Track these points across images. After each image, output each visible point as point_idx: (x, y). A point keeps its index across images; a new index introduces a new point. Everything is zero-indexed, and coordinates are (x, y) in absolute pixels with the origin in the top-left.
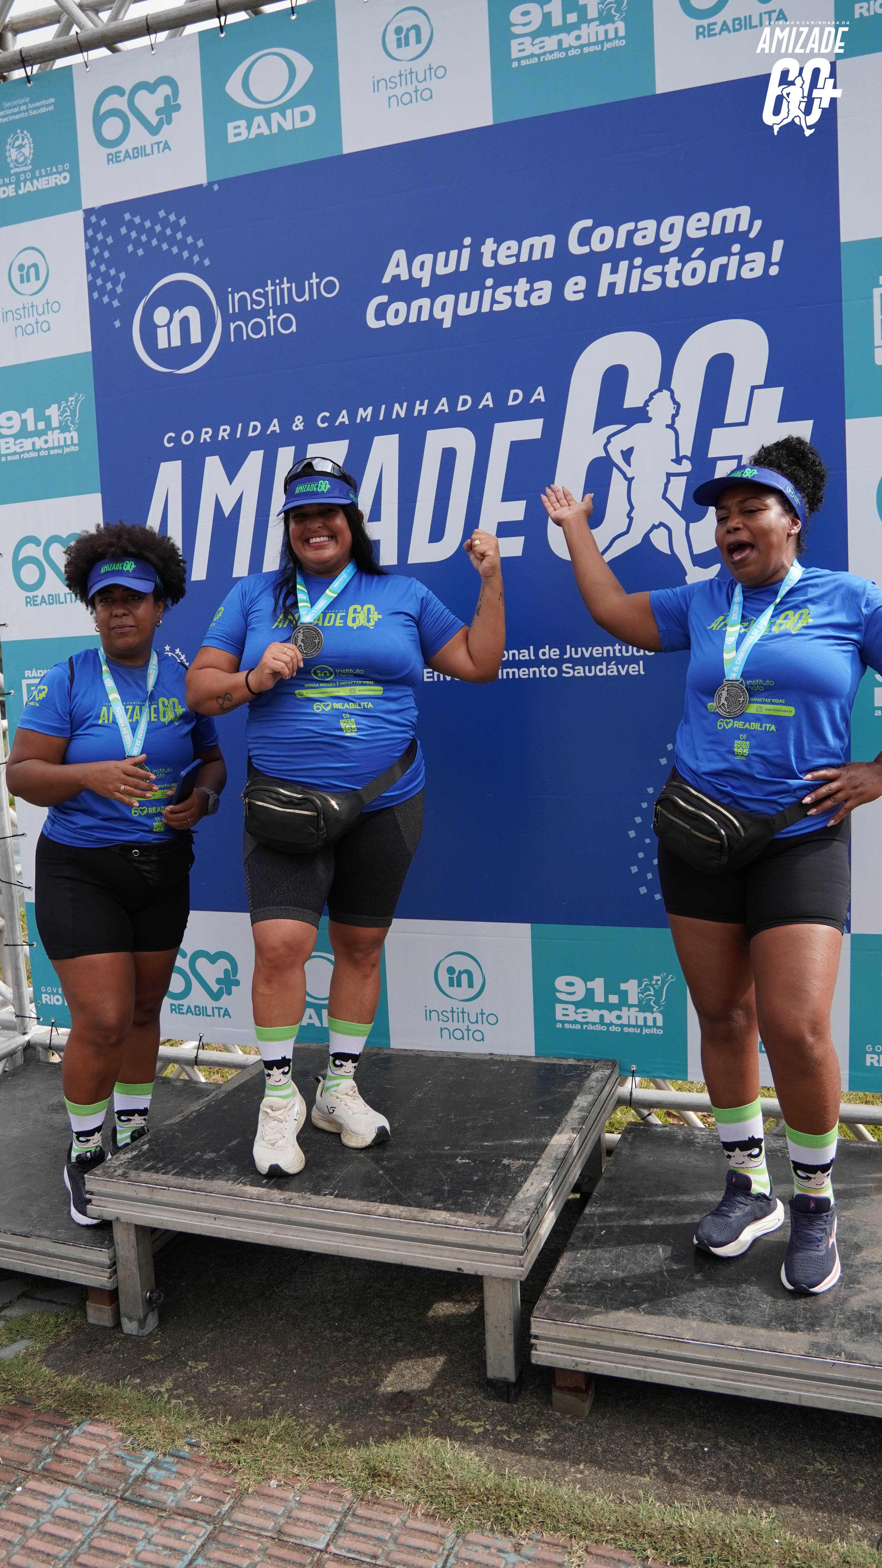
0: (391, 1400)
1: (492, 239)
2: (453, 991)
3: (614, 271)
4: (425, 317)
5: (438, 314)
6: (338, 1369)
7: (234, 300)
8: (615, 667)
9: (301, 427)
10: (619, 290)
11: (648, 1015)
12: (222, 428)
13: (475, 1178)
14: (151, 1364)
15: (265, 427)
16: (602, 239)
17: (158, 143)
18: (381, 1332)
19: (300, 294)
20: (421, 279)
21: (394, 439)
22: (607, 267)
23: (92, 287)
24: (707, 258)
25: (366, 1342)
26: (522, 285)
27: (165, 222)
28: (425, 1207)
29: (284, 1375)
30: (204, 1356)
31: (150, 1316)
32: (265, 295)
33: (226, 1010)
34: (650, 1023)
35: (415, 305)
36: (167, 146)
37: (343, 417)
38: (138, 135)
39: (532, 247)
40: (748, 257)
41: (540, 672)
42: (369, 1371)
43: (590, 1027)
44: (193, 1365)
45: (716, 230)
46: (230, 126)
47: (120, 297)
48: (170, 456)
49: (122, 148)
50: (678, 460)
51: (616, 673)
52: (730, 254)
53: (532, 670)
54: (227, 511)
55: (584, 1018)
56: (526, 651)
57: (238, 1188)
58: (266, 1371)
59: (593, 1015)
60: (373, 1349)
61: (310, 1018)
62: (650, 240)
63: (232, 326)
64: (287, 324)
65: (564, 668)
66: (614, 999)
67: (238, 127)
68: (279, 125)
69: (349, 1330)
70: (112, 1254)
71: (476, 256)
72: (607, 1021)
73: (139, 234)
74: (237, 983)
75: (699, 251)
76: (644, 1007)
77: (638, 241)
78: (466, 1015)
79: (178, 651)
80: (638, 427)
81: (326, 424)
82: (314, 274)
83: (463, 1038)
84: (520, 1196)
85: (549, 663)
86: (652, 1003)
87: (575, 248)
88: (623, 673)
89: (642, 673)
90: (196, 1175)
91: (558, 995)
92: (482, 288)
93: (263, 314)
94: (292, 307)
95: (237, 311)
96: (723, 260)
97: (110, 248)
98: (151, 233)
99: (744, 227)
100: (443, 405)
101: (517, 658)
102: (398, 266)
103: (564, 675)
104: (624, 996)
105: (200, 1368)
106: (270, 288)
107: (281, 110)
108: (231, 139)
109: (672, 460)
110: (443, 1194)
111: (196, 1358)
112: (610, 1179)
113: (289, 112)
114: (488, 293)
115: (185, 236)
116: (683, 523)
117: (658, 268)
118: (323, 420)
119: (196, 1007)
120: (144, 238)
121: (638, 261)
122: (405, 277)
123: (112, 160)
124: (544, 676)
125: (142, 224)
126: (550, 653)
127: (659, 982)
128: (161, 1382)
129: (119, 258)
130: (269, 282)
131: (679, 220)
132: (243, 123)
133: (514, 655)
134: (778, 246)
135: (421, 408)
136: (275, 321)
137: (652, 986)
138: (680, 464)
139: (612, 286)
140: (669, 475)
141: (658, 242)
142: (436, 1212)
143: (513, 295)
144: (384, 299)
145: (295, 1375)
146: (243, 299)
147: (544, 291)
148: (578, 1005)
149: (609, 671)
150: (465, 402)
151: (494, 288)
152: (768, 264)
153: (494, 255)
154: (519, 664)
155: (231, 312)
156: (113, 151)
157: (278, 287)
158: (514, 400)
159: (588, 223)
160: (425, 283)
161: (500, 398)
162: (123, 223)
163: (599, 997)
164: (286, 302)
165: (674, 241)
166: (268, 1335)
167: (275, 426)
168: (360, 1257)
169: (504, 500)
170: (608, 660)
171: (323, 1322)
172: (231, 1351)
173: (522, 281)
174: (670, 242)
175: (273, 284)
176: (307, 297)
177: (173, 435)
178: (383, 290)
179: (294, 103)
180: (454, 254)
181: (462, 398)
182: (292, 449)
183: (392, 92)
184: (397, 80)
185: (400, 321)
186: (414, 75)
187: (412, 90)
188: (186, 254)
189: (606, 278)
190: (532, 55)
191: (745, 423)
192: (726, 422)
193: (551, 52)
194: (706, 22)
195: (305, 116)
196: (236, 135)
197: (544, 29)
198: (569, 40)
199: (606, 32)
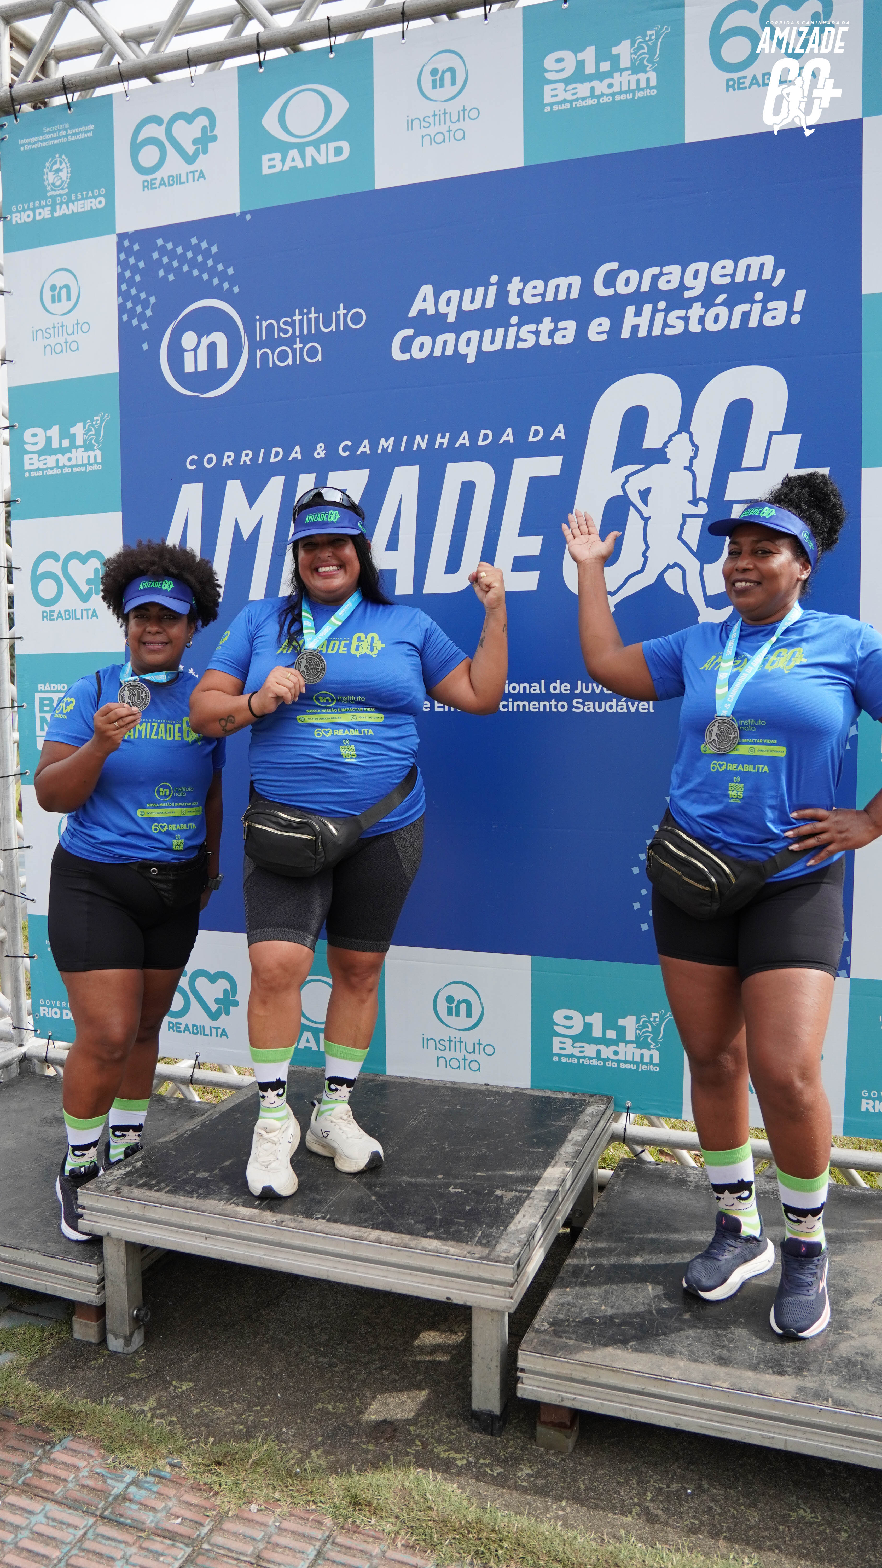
0: (375, 1428)
1: (518, 278)
2: (451, 1020)
3: (638, 313)
4: (449, 351)
5: (462, 350)
6: (322, 1395)
7: (261, 328)
8: (625, 704)
9: (322, 455)
10: (642, 333)
11: (646, 1052)
12: (244, 452)
13: (468, 1208)
14: (135, 1382)
15: (287, 453)
16: (627, 282)
17: (193, 172)
18: (367, 1358)
19: (327, 324)
20: (447, 314)
21: (415, 470)
22: (631, 310)
23: (122, 309)
24: (730, 304)
25: (351, 1369)
26: (547, 324)
27: (197, 249)
28: (417, 1235)
29: (268, 1399)
30: (189, 1376)
31: (136, 1334)
32: (292, 324)
33: (224, 1030)
34: (647, 1059)
35: (440, 339)
36: (202, 175)
37: (365, 447)
38: (174, 164)
39: (558, 287)
40: (770, 305)
41: (550, 706)
42: (353, 1398)
43: (587, 1062)
44: (177, 1385)
45: (739, 278)
46: (265, 158)
47: (149, 321)
48: (192, 478)
49: (158, 175)
50: (695, 502)
51: (625, 710)
52: (753, 302)
53: (542, 704)
54: (246, 534)
55: (581, 1052)
56: (537, 685)
57: (230, 1208)
58: (251, 1394)
59: (590, 1050)
60: (358, 1377)
61: (308, 1041)
62: (675, 284)
63: (259, 353)
64: (312, 353)
65: (574, 703)
66: (611, 1034)
67: (273, 159)
68: (313, 159)
69: (335, 1356)
70: (101, 1270)
71: (503, 294)
72: (603, 1056)
73: (171, 260)
74: (236, 1004)
75: (722, 297)
76: (641, 1043)
77: (662, 285)
78: (463, 1045)
79: (191, 671)
80: (656, 468)
81: (348, 453)
82: (342, 305)
83: (459, 1067)
84: (512, 1227)
85: (560, 697)
86: (649, 1040)
87: (600, 290)
88: (633, 710)
89: (652, 711)
90: (189, 1194)
91: (556, 1027)
92: (507, 326)
93: (290, 342)
94: (318, 336)
95: (264, 338)
96: (746, 307)
97: (141, 272)
98: (182, 259)
99: (767, 275)
100: (464, 439)
101: (528, 692)
102: (425, 300)
103: (574, 710)
104: (621, 1031)
105: (184, 1388)
106: (297, 318)
107: (316, 144)
108: (266, 171)
109: (689, 502)
110: (435, 1222)
111: (180, 1378)
112: (601, 1215)
113: (323, 147)
114: (512, 331)
115: (216, 263)
116: (698, 564)
117: (682, 313)
118: (345, 449)
119: (193, 1026)
120: (175, 264)
121: (662, 305)
122: (431, 311)
123: (147, 187)
124: (554, 710)
125: (174, 250)
126: (560, 687)
127: (657, 1020)
128: (145, 1400)
129: (150, 282)
130: (297, 311)
131: (703, 266)
132: (278, 156)
133: (525, 688)
134: (801, 295)
135: (442, 440)
136: (302, 349)
137: (650, 1022)
138: (696, 505)
139: (635, 328)
140: (685, 516)
141: (682, 287)
142: (428, 1240)
143: (537, 333)
144: (410, 332)
145: (279, 1399)
146: (270, 327)
147: (568, 331)
148: (575, 1039)
149: (619, 708)
150: (486, 437)
151: (519, 325)
152: (790, 312)
153: (520, 294)
154: (530, 698)
155: (258, 339)
156: (149, 178)
157: (305, 317)
158: (534, 437)
159: (614, 266)
160: (451, 319)
161: (521, 434)
162: (155, 248)
163: (597, 1032)
164: (313, 332)
165: (698, 287)
166: (254, 1358)
167: (297, 453)
168: (350, 1282)
169: (521, 534)
171: (309, 1347)
172: (216, 1372)
173: (547, 320)
174: (694, 288)
175: (301, 313)
176: (333, 327)
177: (196, 458)
178: (409, 323)
179: (328, 138)
180: (480, 291)
181: (483, 432)
182: (313, 476)
183: (426, 131)
184: (431, 119)
185: (424, 354)
186: (448, 116)
187: (445, 130)
188: (216, 281)
189: (630, 321)
190: (565, 101)
191: (763, 468)
192: (743, 466)
193: (583, 99)
194: (736, 76)
195: (339, 151)
196: (270, 167)
197: (577, 76)
198: (601, 87)
199: (638, 81)
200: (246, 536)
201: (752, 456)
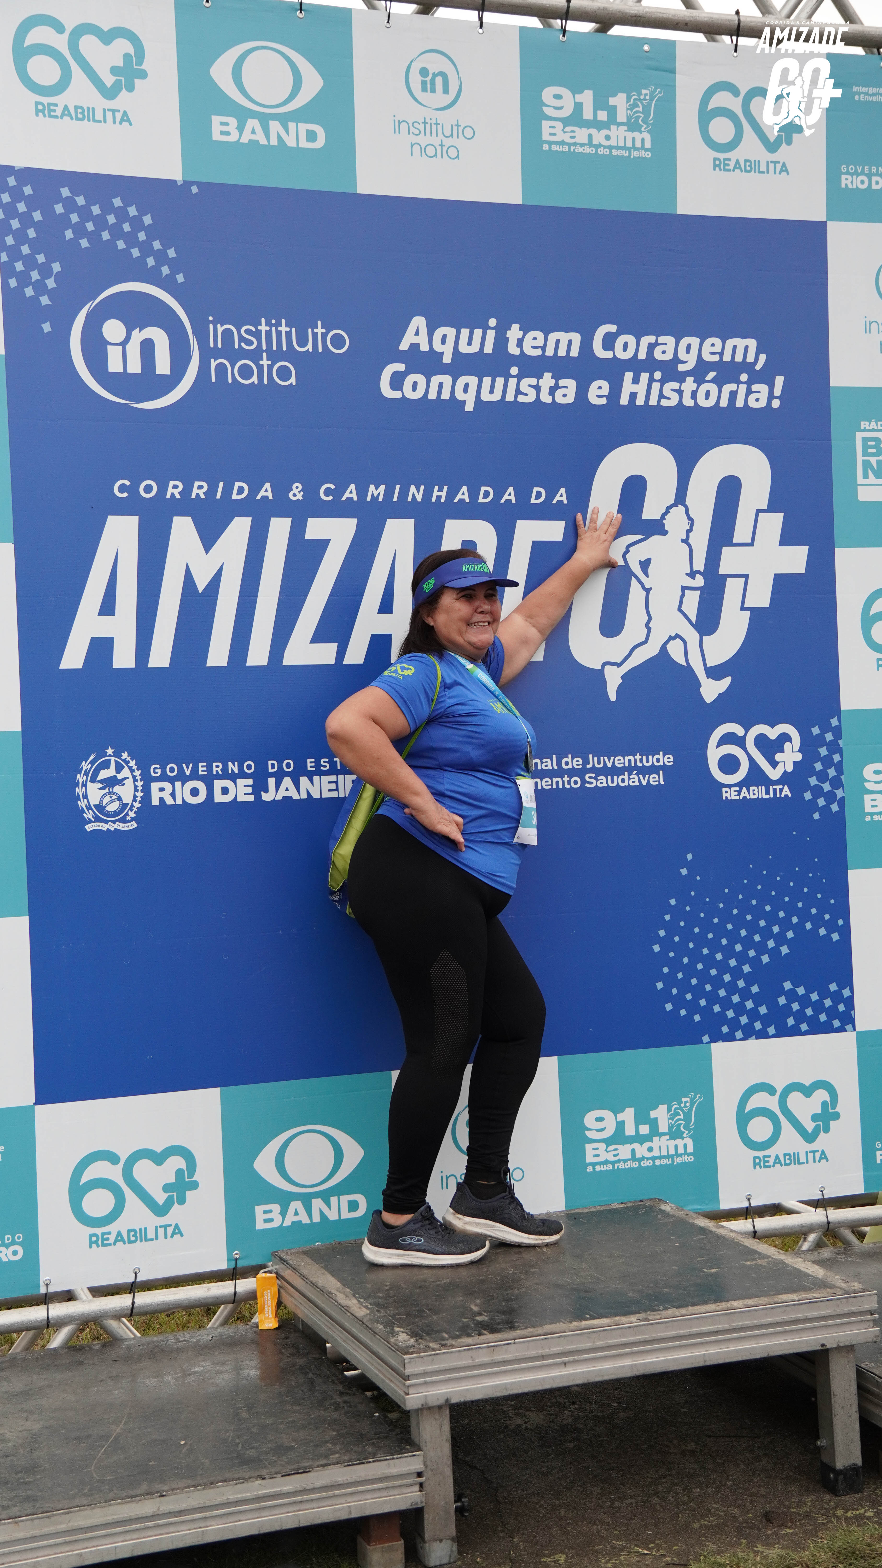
1: (518, 326)
3: (636, 381)
5: (460, 395)
7: (216, 332)
8: (636, 777)
9: (300, 497)
10: (640, 401)
11: (680, 1143)
12: (197, 483)
15: (254, 491)
16: (625, 347)
17: (113, 111)
19: (302, 342)
20: (443, 353)
21: (410, 523)
22: (629, 376)
24: (719, 382)
26: (547, 381)
27: (122, 215)
33: (177, 1226)
34: (681, 1151)
35: (436, 380)
36: (127, 119)
37: (351, 492)
38: (82, 92)
39: (558, 341)
40: (755, 387)
41: (563, 782)
43: (622, 1166)
45: (727, 358)
46: (216, 120)
47: (51, 294)
48: (122, 509)
49: (59, 100)
50: (692, 574)
51: (637, 783)
52: (739, 382)
53: (554, 780)
54: (201, 585)
55: (615, 1155)
56: (549, 760)
59: (624, 1151)
62: (669, 356)
63: (213, 364)
64: (284, 373)
65: (587, 779)
66: (644, 1129)
67: (226, 124)
68: (279, 137)
71: (501, 341)
72: (638, 1155)
73: (83, 220)
74: (197, 1185)
75: (712, 375)
76: (674, 1134)
77: (658, 355)
79: (125, 755)
81: (330, 498)
82: (319, 323)
85: (572, 772)
86: (682, 1128)
87: (599, 351)
88: (644, 783)
89: (662, 783)
91: (588, 1133)
92: (507, 376)
93: (255, 356)
94: (291, 355)
95: (220, 346)
96: (733, 387)
97: (34, 226)
98: (100, 222)
99: (750, 359)
100: (463, 494)
101: (539, 768)
102: (417, 333)
103: (587, 785)
104: (654, 1123)
106: (263, 328)
107: (284, 119)
108: (217, 136)
109: (687, 574)
113: (292, 126)
114: (513, 382)
115: (151, 237)
116: (698, 636)
117: (676, 385)
118: (328, 492)
119: (129, 1231)
120: (90, 226)
121: (658, 375)
122: (425, 347)
123: (43, 112)
124: (567, 786)
125: (86, 208)
126: (573, 762)
127: (687, 1105)
129: (51, 243)
130: (263, 320)
131: (695, 341)
132: (233, 122)
134: (779, 381)
135: (440, 494)
136: (270, 367)
137: (681, 1109)
138: (694, 578)
139: (633, 396)
140: (684, 588)
143: (538, 388)
144: (401, 367)
146: (227, 334)
147: (568, 390)
148: (608, 1142)
149: (631, 781)
150: (488, 494)
151: (520, 377)
152: (771, 397)
153: (520, 343)
154: (542, 774)
155: (212, 345)
156: (44, 100)
157: (274, 329)
158: (536, 499)
159: (613, 328)
160: (447, 359)
161: (523, 494)
162: (59, 199)
163: (630, 1131)
164: (284, 349)
165: (689, 362)
167: (266, 491)
170: (630, 770)
173: (548, 376)
174: (687, 362)
175: (268, 323)
176: (310, 347)
177: (128, 483)
178: (400, 357)
179: (298, 116)
180: (478, 333)
181: (483, 489)
182: (288, 521)
183: (415, 139)
184: (421, 127)
185: (418, 394)
186: (439, 127)
187: (437, 143)
188: (151, 261)
189: (628, 387)
190: (562, 143)
191: (751, 544)
192: (735, 541)
193: (582, 145)
194: (722, 156)
195: (311, 136)
196: (223, 133)
197: (575, 119)
198: (598, 137)
199: (634, 139)
200: (201, 586)
201: (742, 532)
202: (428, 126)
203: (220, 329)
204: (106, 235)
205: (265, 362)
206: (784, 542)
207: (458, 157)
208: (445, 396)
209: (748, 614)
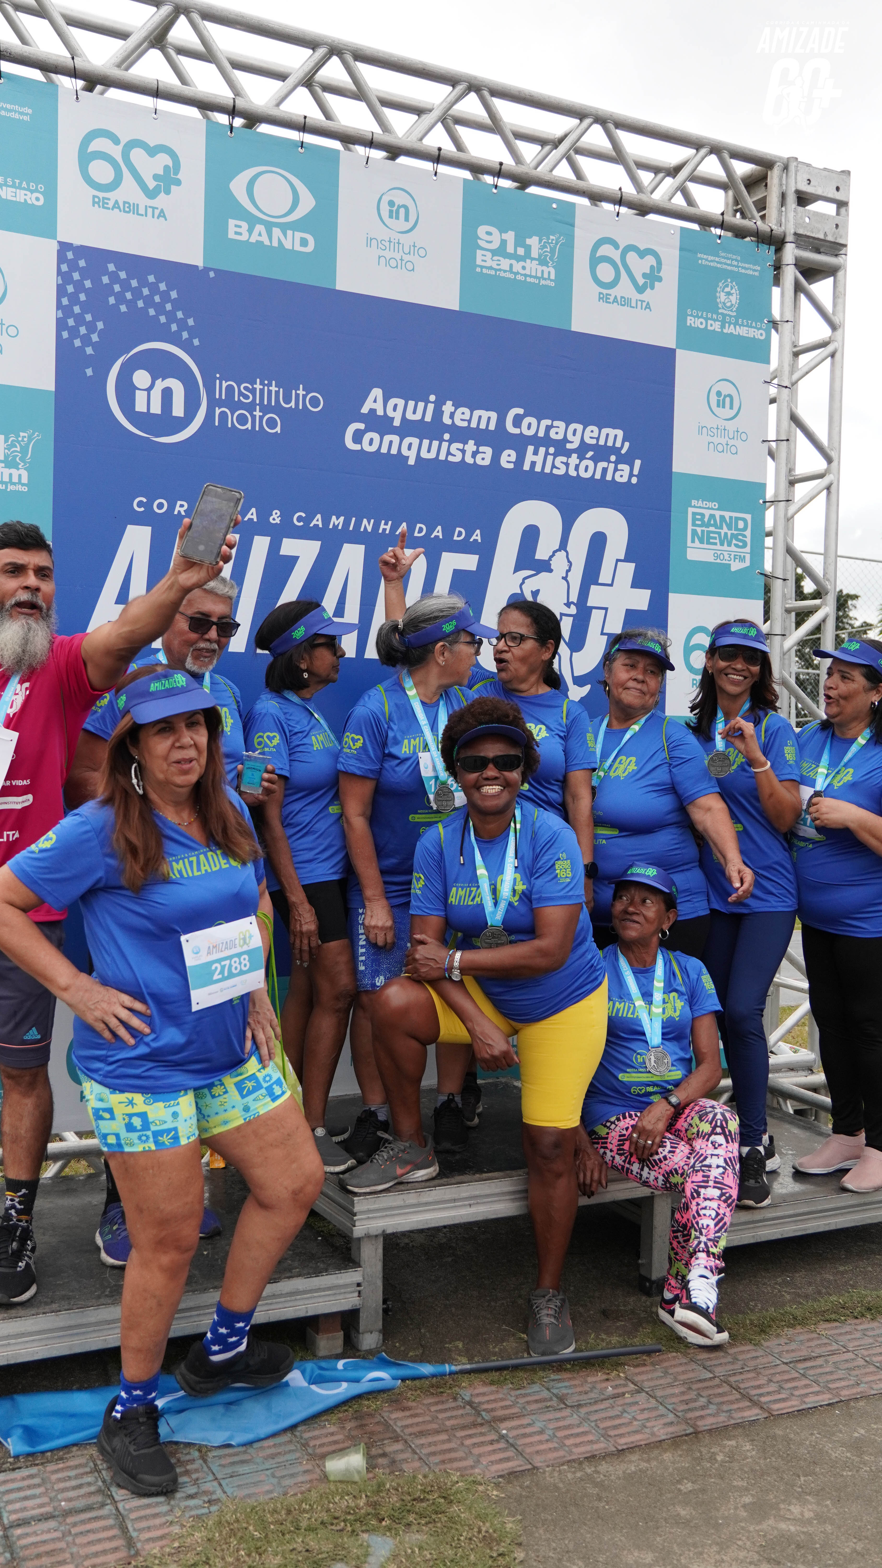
1: (451, 403)
3: (536, 453)
5: (405, 452)
7: (222, 387)
9: (278, 521)
10: (538, 469)
16: (529, 426)
17: (153, 208)
19: (287, 400)
20: (394, 418)
21: (361, 548)
22: (531, 449)
23: (61, 324)
24: (596, 460)
26: (471, 446)
27: (154, 289)
35: (387, 438)
36: (163, 215)
37: (318, 521)
38: (129, 191)
39: (480, 417)
40: (620, 466)
45: (602, 442)
46: (232, 223)
47: (94, 345)
48: (139, 520)
49: (111, 196)
50: (568, 604)
52: (609, 462)
62: (560, 437)
63: (218, 411)
64: (272, 423)
67: (239, 226)
68: (279, 241)
71: (438, 413)
73: (124, 290)
75: (590, 454)
77: (552, 435)
80: (543, 575)
81: (301, 524)
82: (301, 386)
87: (511, 428)
92: (441, 440)
93: (251, 408)
94: (277, 409)
95: (223, 397)
96: (605, 464)
97: (88, 292)
98: (137, 293)
99: (618, 445)
102: (375, 401)
106: (258, 386)
107: (284, 227)
108: (231, 235)
109: (564, 604)
113: (289, 233)
114: (445, 445)
115: (175, 308)
116: (569, 652)
117: (564, 459)
118: (300, 519)
120: (128, 296)
121: (552, 450)
122: (380, 412)
123: (98, 203)
125: (127, 281)
129: (98, 306)
130: (258, 380)
131: (579, 427)
132: (245, 226)
134: (638, 463)
135: (385, 526)
136: (261, 418)
138: (569, 607)
139: (533, 464)
140: (561, 615)
143: (463, 451)
144: (361, 426)
146: (230, 389)
147: (486, 455)
150: (421, 530)
151: (451, 442)
152: (631, 475)
153: (452, 416)
155: (217, 397)
156: (100, 195)
157: (266, 388)
158: (458, 536)
159: (521, 411)
160: (397, 423)
161: (448, 532)
162: (106, 272)
164: (273, 404)
165: (575, 443)
167: (252, 515)
173: (471, 443)
174: (573, 442)
175: (262, 383)
176: (293, 404)
177: (145, 500)
178: (361, 418)
179: (295, 226)
180: (421, 405)
181: (419, 525)
182: (267, 540)
183: (382, 253)
184: (387, 244)
185: (373, 449)
186: (401, 246)
187: (398, 258)
188: (174, 327)
189: (529, 457)
190: (491, 268)
191: (611, 585)
192: (600, 581)
193: (505, 271)
194: (605, 291)
195: (304, 243)
196: (236, 233)
197: (501, 251)
198: (517, 266)
199: (543, 271)
201: (605, 576)
202: (392, 244)
203: (224, 385)
204: (140, 304)
205: (258, 413)
206: (634, 585)
207: (413, 270)
208: (394, 451)
209: (606, 637)
